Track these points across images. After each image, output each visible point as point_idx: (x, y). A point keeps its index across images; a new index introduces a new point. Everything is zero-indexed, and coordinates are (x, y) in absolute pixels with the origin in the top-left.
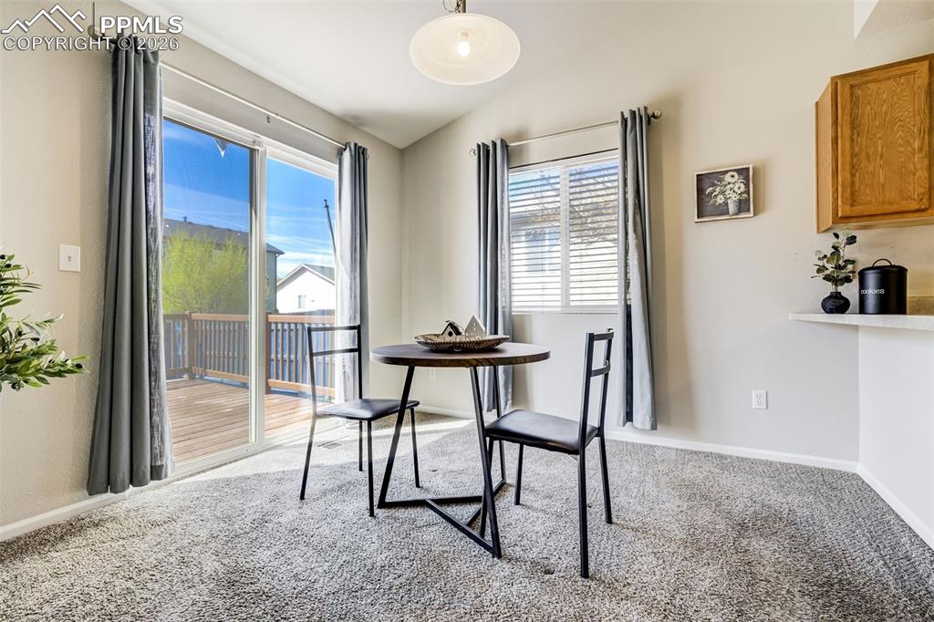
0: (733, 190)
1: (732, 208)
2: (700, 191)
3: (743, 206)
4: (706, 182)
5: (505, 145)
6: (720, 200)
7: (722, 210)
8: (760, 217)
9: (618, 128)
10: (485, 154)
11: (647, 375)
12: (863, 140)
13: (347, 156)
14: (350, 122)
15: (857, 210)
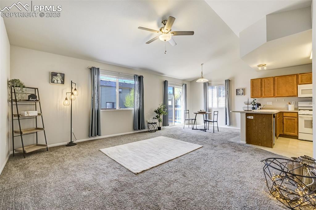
0: (241, 92)
1: (241, 94)
2: (237, 91)
3: (242, 94)
4: (238, 90)
5: (208, 83)
6: (240, 93)
7: (240, 94)
8: (245, 96)
9: (225, 82)
10: (205, 84)
11: (228, 118)
12: (254, 88)
13: (184, 86)
14: (184, 80)
15: (253, 97)
